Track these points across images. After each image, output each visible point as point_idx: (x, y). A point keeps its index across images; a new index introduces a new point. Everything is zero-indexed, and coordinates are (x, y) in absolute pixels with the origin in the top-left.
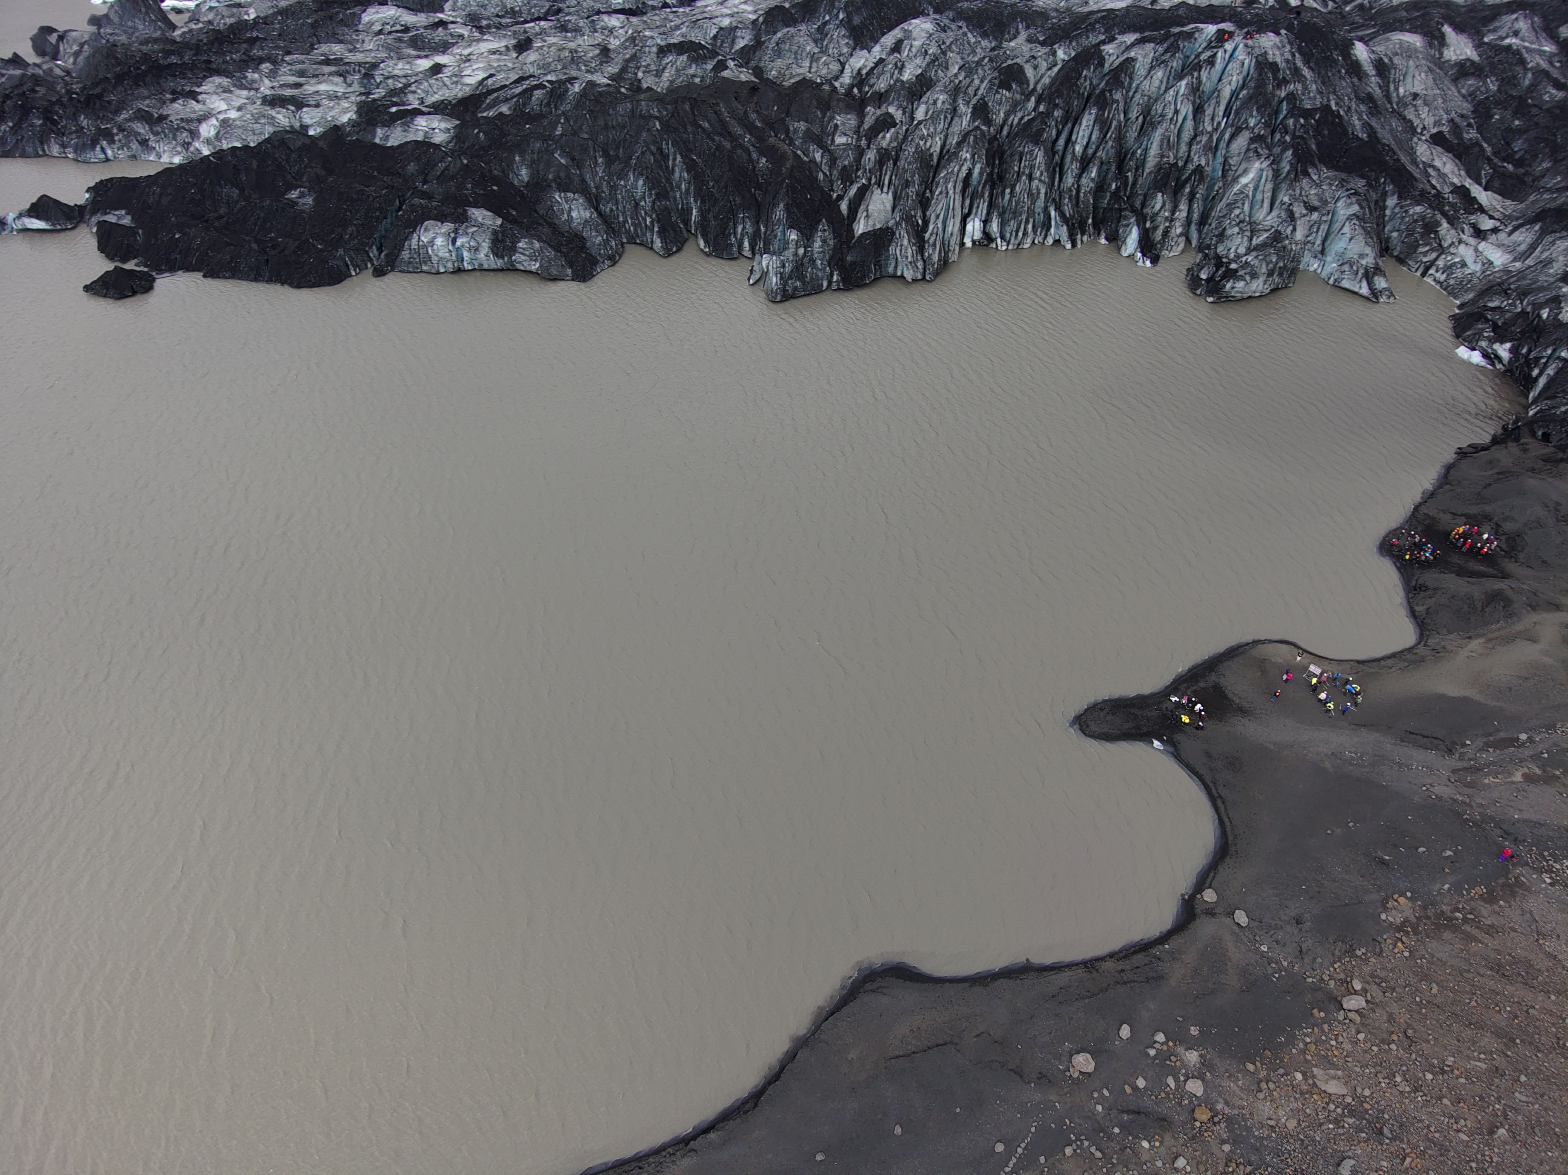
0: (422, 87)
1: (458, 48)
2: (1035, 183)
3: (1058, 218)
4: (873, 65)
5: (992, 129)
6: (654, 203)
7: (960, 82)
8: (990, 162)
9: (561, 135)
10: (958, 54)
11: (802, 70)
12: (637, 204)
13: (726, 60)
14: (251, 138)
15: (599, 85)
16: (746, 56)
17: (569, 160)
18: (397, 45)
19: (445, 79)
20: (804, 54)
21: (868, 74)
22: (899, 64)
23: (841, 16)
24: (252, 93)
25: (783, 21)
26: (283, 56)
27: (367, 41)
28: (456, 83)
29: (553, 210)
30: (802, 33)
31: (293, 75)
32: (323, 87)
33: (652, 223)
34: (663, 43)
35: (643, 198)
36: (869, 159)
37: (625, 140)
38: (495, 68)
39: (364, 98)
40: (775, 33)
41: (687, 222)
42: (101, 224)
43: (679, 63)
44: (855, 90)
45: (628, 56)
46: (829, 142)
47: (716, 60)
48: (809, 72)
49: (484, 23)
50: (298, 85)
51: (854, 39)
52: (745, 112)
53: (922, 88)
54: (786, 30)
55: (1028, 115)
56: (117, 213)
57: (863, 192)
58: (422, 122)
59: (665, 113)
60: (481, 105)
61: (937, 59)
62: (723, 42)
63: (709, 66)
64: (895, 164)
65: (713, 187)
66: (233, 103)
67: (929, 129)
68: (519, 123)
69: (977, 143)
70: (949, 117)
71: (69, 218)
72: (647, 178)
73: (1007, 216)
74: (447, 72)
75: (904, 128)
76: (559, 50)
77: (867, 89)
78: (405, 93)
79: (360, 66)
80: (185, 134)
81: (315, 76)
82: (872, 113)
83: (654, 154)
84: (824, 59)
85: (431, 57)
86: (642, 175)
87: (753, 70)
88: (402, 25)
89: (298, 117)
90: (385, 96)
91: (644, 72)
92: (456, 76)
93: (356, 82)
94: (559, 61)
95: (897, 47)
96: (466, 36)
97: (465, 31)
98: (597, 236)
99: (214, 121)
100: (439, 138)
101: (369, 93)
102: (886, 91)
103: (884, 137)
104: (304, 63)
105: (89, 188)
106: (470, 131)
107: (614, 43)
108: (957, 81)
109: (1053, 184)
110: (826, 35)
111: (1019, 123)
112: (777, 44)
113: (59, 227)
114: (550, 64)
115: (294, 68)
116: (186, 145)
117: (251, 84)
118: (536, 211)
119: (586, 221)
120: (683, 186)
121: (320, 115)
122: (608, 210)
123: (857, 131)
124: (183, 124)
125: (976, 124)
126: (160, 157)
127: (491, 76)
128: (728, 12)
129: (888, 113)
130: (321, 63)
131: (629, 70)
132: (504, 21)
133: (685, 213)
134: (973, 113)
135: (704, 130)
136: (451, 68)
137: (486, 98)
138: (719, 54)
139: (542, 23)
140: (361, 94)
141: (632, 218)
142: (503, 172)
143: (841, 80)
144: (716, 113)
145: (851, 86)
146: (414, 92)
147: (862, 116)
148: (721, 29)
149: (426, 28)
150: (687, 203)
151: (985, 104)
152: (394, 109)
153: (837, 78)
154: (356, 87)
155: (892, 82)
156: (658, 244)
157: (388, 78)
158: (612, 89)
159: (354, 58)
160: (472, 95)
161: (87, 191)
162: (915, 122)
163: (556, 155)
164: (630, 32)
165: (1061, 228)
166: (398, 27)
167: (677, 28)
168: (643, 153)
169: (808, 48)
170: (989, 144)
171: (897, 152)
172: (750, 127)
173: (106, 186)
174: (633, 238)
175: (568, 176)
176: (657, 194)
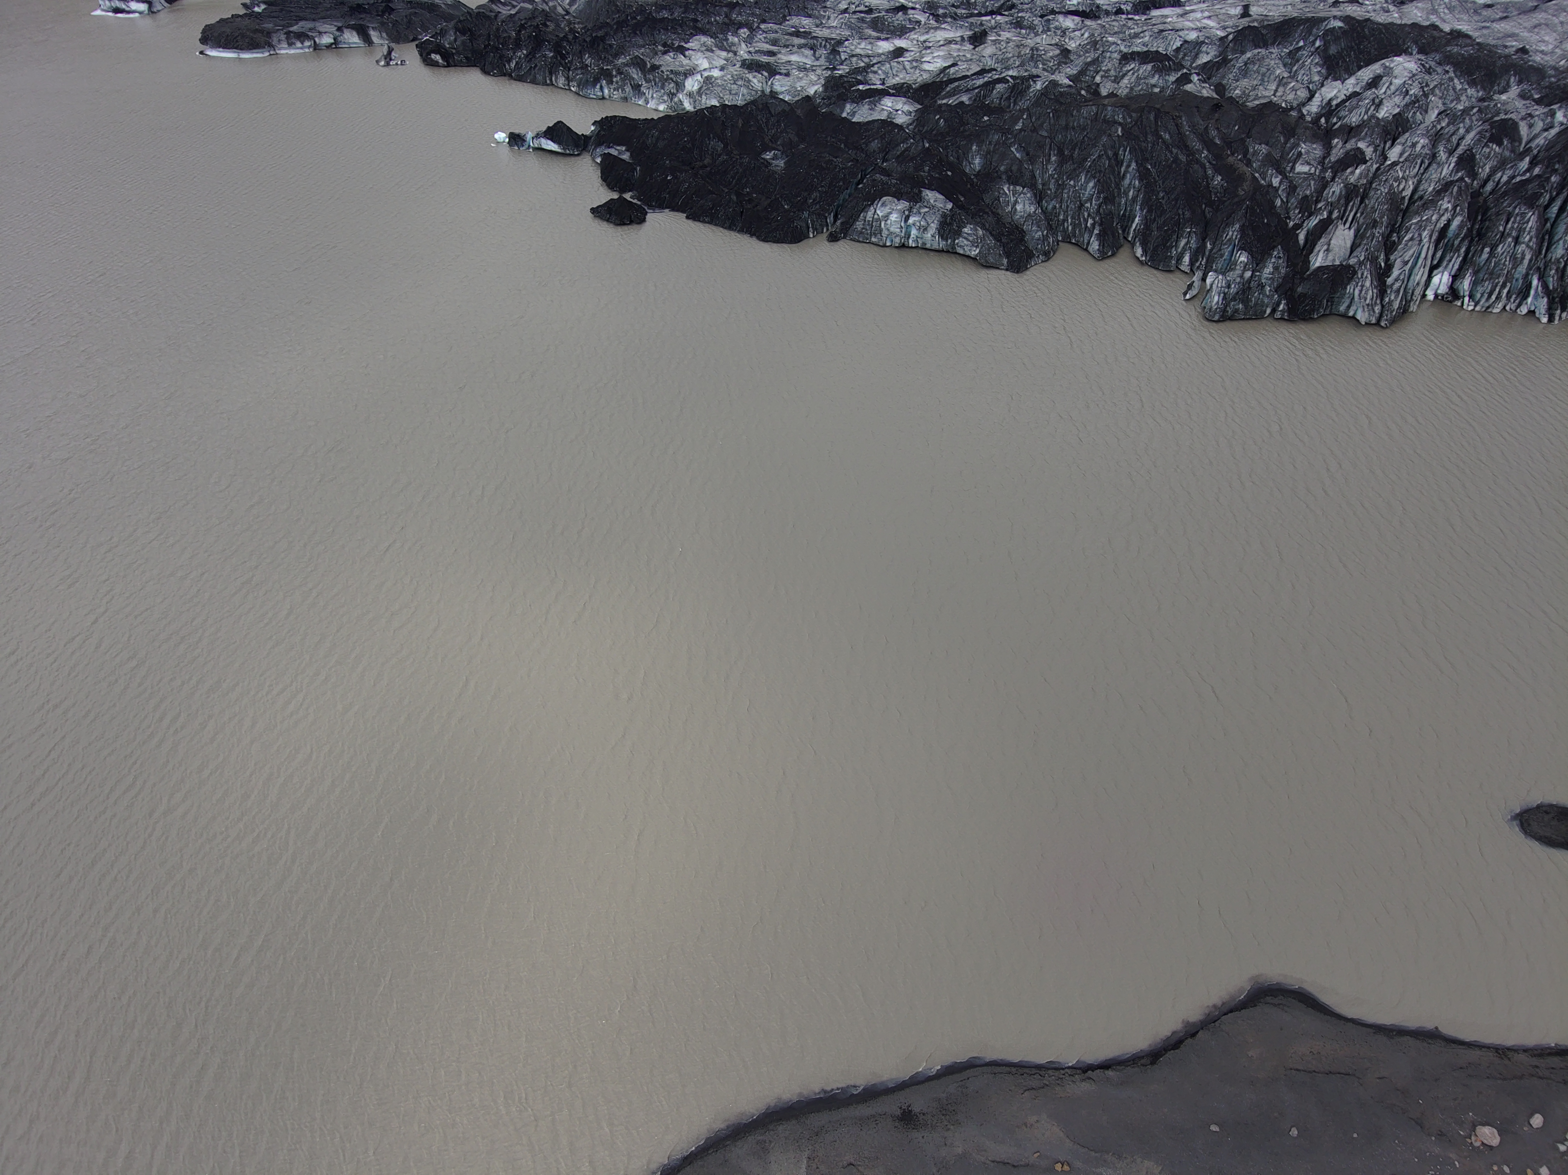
0: (883, 68)
1: (915, 34)
2: (1522, 248)
3: (1540, 288)
4: (1345, 98)
5: (1475, 182)
6: (1100, 206)
7: (1442, 128)
8: (1471, 217)
9: (1020, 129)
10: (1440, 98)
11: (1267, 92)
12: (1082, 205)
13: (1191, 74)
14: (726, 97)
15: (1061, 85)
16: (1208, 71)
17: (1024, 155)
18: (859, 25)
19: (906, 63)
20: (1272, 77)
21: (1338, 105)
22: (1377, 101)
23: (1318, 44)
24: (731, 55)
25: (1253, 40)
26: (759, 24)
27: (832, 18)
28: (916, 68)
29: (999, 200)
30: (1273, 56)
31: (767, 43)
32: (794, 58)
33: (1093, 225)
34: (1125, 50)
35: (1090, 200)
36: (1334, 192)
37: (1083, 142)
38: (954, 58)
39: (829, 72)
40: (1243, 53)
41: (1126, 229)
42: (606, 157)
43: (1141, 71)
44: (1323, 120)
45: (1089, 60)
46: (1288, 169)
47: (1180, 73)
48: (1274, 95)
49: (941, 11)
50: (772, 54)
51: (1328, 69)
52: (1206, 128)
53: (1397, 128)
54: (1256, 51)
55: (1521, 175)
56: (618, 148)
57: (1324, 226)
58: (888, 103)
59: (1129, 120)
60: (941, 92)
61: (1418, 101)
62: (1185, 55)
63: (1172, 78)
64: (1362, 202)
65: (1163, 198)
66: (714, 62)
67: (1405, 172)
68: (978, 114)
69: (1461, 195)
70: (1427, 162)
71: (577, 146)
72: (1099, 181)
73: (1481, 275)
74: (908, 56)
75: (1375, 166)
76: (1018, 46)
77: (1335, 120)
78: (867, 72)
79: (826, 41)
80: (672, 85)
81: (786, 46)
82: (1339, 148)
83: (1109, 159)
84: (1292, 84)
85: (891, 40)
86: (1094, 178)
87: (1215, 86)
88: (866, 7)
89: (770, 83)
90: (848, 73)
91: (1102, 77)
92: (917, 61)
93: (823, 57)
94: (1018, 57)
95: (1375, 83)
96: (923, 23)
97: (922, 18)
98: (1038, 231)
99: (699, 77)
100: (901, 119)
101: (834, 69)
102: (1358, 126)
103: (1353, 173)
104: (777, 32)
105: (595, 122)
106: (932, 116)
107: (1072, 45)
108: (1439, 127)
109: (1540, 252)
110: (1298, 61)
111: (1508, 182)
112: (1246, 64)
113: (568, 152)
114: (1009, 59)
115: (768, 36)
116: (672, 95)
117: (730, 47)
118: (983, 199)
119: (1029, 215)
120: (1131, 193)
121: (789, 83)
122: (1050, 207)
123: (1322, 162)
124: (672, 76)
125: (1460, 174)
126: (647, 103)
127: (954, 65)
128: (1193, 26)
129: (1359, 148)
130: (791, 34)
131: (1088, 73)
132: (959, 11)
133: (1127, 220)
134: (1458, 163)
135: (1164, 142)
136: (912, 54)
137: (947, 86)
138: (1184, 67)
139: (999, 18)
140: (827, 69)
141: (1072, 218)
142: (958, 159)
143: (1308, 108)
144: (1177, 125)
145: (1319, 116)
146: (875, 72)
147: (1328, 148)
148: (1186, 42)
149: (887, 11)
150: (1131, 210)
151: (1473, 156)
152: (861, 87)
153: (1304, 104)
154: (822, 61)
155: (1366, 117)
156: (1095, 246)
157: (853, 56)
158: (1073, 91)
159: (821, 33)
160: (934, 82)
161: (593, 124)
162: (1389, 162)
163: (1012, 149)
164: (1086, 35)
165: (1540, 300)
166: (862, 8)
167: (1136, 36)
168: (1100, 156)
169: (1278, 72)
170: (1471, 198)
171: (1365, 190)
172: (1208, 144)
173: (610, 122)
174: (1069, 237)
175: (1020, 170)
176: (1105, 198)
